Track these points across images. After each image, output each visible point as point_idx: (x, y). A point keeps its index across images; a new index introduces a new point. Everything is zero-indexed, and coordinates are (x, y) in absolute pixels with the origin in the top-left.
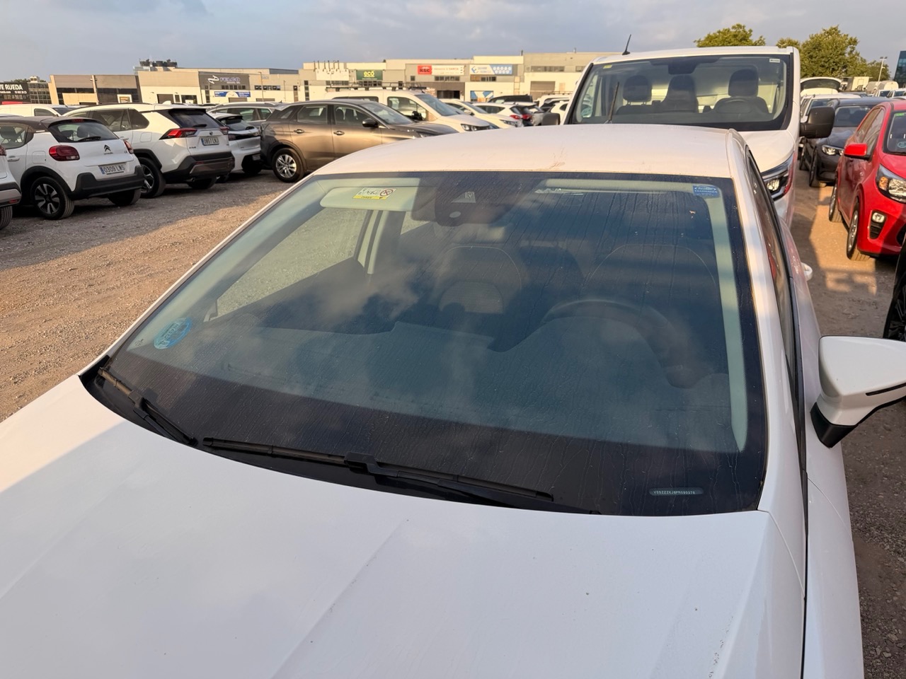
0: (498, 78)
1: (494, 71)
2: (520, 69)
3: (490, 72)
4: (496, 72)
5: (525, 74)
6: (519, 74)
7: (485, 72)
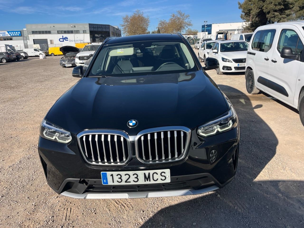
0: (13, 38)
1: (10, 35)
2: (25, 34)
3: (7, 35)
4: (12, 35)
5: (29, 35)
6: (25, 36)
7: (4, 35)
